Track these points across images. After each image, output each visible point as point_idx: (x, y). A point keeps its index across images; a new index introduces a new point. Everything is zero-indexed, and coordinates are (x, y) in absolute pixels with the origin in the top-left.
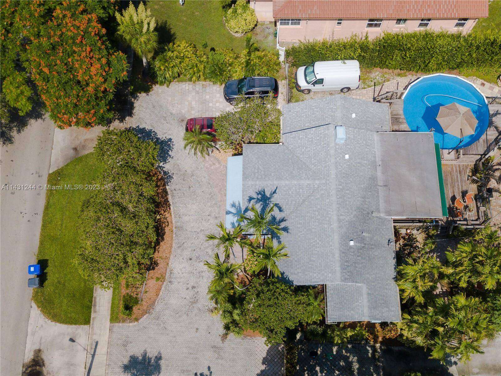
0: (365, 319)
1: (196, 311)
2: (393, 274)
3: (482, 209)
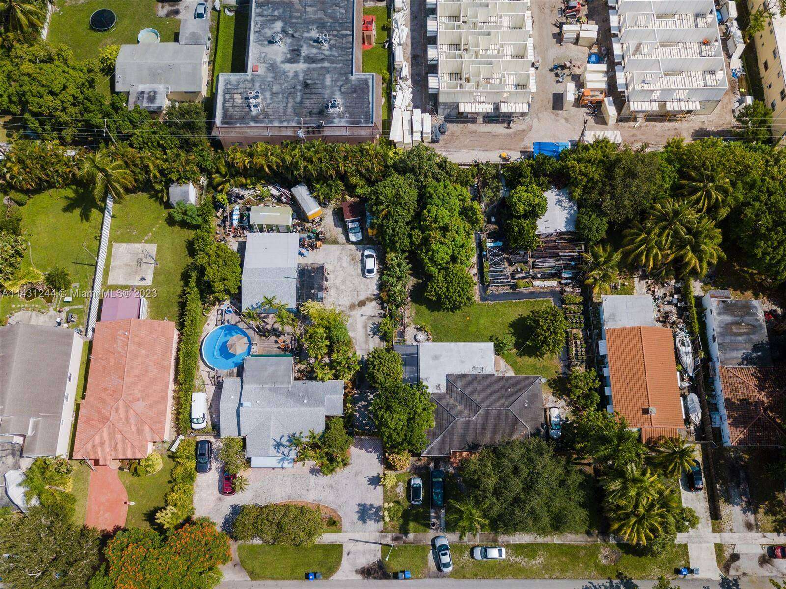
0: (342, 397)
1: (336, 486)
2: (320, 382)
3: (286, 335)
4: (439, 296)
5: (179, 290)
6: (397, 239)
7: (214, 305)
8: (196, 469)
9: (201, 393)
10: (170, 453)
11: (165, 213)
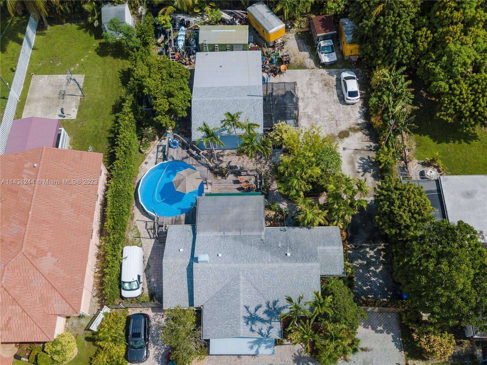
3: (248, 173)
4: (459, 115)
5: (110, 124)
6: (398, 41)
7: (154, 139)
8: (126, 357)
9: (136, 247)
10: (89, 334)
11: (96, 43)
